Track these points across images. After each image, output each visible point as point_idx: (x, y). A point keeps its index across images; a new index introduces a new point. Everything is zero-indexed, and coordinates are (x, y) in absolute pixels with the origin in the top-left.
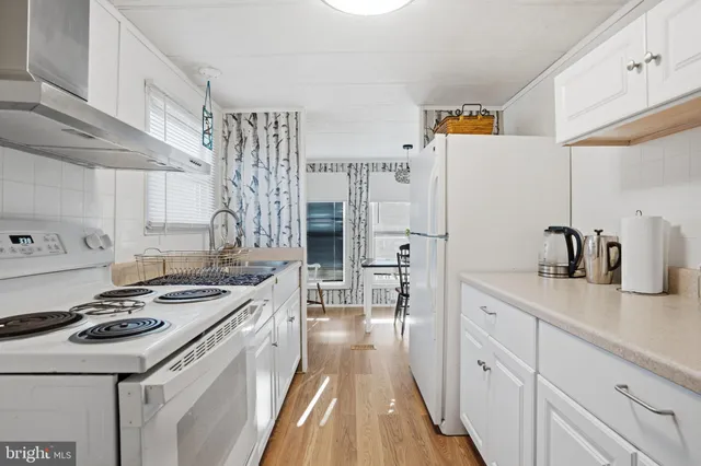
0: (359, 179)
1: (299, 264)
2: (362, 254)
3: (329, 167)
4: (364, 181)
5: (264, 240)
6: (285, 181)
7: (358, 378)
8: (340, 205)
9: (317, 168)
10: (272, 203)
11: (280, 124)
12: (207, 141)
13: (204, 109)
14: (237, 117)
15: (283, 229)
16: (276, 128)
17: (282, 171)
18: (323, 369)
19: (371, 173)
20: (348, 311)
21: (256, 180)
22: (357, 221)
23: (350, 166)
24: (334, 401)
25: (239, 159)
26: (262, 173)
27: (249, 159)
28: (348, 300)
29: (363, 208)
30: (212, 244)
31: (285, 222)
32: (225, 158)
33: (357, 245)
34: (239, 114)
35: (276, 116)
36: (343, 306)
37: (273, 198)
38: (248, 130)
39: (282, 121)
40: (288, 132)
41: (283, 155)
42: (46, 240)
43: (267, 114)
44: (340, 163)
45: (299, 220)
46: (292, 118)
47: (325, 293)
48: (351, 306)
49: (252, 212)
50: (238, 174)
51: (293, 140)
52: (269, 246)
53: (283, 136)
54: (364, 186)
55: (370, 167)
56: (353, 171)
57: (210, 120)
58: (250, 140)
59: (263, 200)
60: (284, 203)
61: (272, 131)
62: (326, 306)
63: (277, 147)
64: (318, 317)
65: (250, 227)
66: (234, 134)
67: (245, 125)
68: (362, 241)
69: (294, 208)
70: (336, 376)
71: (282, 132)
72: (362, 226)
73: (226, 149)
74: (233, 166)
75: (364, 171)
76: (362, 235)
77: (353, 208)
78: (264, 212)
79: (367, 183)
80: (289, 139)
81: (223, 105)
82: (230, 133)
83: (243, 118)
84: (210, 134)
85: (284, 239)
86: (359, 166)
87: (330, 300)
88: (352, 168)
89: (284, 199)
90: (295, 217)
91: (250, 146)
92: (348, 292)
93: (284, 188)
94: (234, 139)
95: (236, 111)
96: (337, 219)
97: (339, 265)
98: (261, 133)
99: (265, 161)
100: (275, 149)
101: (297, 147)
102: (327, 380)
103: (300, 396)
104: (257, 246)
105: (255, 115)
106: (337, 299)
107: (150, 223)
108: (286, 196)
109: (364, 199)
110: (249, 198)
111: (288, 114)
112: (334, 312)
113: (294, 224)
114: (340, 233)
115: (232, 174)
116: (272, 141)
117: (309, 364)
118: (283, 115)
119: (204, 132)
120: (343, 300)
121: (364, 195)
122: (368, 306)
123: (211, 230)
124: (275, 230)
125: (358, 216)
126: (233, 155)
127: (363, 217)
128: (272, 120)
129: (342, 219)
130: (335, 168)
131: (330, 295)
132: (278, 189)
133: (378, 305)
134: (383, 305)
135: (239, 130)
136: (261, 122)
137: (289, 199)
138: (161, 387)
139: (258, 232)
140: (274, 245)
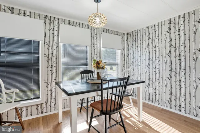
0: (52, 27)
2: (54, 78)
4: (56, 29)
8: (37, 43)
22: (50, 55)
23: (46, 17)
28: (45, 111)
29: (55, 47)
33: (50, 72)
36: (40, 115)
47: (24, 109)
54: (56, 33)
55: (60, 21)
56: (48, 21)
68: (54, 69)
72: (54, 59)
75: (56, 23)
76: (54, 65)
77: (47, 46)
79: (58, 31)
86: (52, 19)
87: (29, 113)
92: (44, 105)
96: (35, 53)
106: (35, 111)
109: (55, 41)
114: (37, 64)
120: (40, 111)
121: (56, 38)
125: (51, 52)
127: (55, 53)
129: (38, 53)
131: (29, 110)
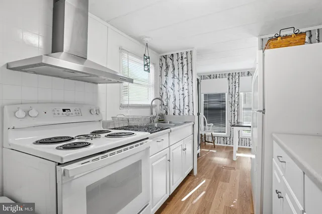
0: (234, 81)
1: (193, 123)
2: (236, 119)
3: (218, 76)
4: (237, 81)
5: (177, 112)
6: (186, 84)
7: (221, 183)
8: (224, 94)
9: (212, 77)
10: (181, 94)
11: (184, 57)
12: (146, 69)
13: (144, 55)
14: (165, 57)
15: (186, 107)
16: (182, 60)
17: (185, 79)
18: (204, 176)
19: (240, 77)
20: (227, 148)
21: (173, 84)
22: (233, 102)
23: (229, 74)
24: (204, 192)
25: (166, 76)
26: (176, 80)
27: (170, 75)
28: (228, 143)
29: (236, 96)
30: (152, 113)
31: (186, 104)
32: (161, 76)
33: (233, 115)
34: (166, 56)
35: (182, 54)
36: (225, 145)
37: (181, 92)
38: (170, 62)
39: (184, 56)
40: (187, 61)
41: (185, 72)
42: (75, 111)
43: (178, 54)
44: (224, 73)
45: (193, 102)
46: (189, 53)
47: (216, 138)
48: (229, 145)
49: (172, 99)
50: (166, 82)
51: (190, 64)
52: (179, 115)
53: (185, 63)
54: (237, 84)
55: (240, 74)
56: (231, 77)
57: (148, 60)
58: (171, 66)
59: (177, 94)
60: (186, 94)
61: (180, 61)
62: (216, 144)
63: (183, 68)
64: (211, 149)
65: (171, 106)
66: (164, 64)
67: (169, 60)
68: (236, 113)
69: (191, 96)
70: (210, 180)
71: (185, 60)
72: (236, 105)
73: (161, 71)
74: (164, 79)
75: (237, 77)
76: (236, 110)
77: (231, 96)
78: (177, 99)
79: (239, 83)
80: (188, 64)
81: (158, 52)
82: (162, 64)
83: (168, 57)
84: (148, 66)
85: (186, 111)
86: (234, 74)
87: (219, 141)
88: (230, 75)
89: (186, 92)
90: (191, 101)
91: (171, 69)
92: (228, 139)
93: (186, 87)
94: (164, 67)
95: (165, 54)
96: (223, 102)
97: (223, 125)
98: (175, 63)
99: (177, 76)
100: (181, 70)
101: (191, 67)
102: (204, 181)
103: (188, 187)
104: (174, 114)
105: (172, 55)
106: (222, 141)
107: (121, 104)
108: (187, 91)
109: (237, 91)
110: (171, 93)
111: (187, 52)
112: (220, 148)
113: (191, 104)
114: (224, 109)
115: (164, 83)
116: (180, 65)
117: (198, 171)
118: (185, 53)
119: (145, 65)
120: (225, 142)
121: (237, 89)
122: (236, 146)
123: (151, 107)
124: (182, 108)
125: (233, 100)
126: (164, 73)
127: (236, 100)
128: (180, 56)
129: (225, 102)
130: (221, 76)
131: (219, 139)
132: (183, 88)
133: (245, 147)
134: (248, 147)
135: (166, 63)
136: (175, 58)
137: (188, 92)
138: (68, 170)
139: (174, 108)
140: (181, 114)
